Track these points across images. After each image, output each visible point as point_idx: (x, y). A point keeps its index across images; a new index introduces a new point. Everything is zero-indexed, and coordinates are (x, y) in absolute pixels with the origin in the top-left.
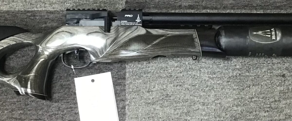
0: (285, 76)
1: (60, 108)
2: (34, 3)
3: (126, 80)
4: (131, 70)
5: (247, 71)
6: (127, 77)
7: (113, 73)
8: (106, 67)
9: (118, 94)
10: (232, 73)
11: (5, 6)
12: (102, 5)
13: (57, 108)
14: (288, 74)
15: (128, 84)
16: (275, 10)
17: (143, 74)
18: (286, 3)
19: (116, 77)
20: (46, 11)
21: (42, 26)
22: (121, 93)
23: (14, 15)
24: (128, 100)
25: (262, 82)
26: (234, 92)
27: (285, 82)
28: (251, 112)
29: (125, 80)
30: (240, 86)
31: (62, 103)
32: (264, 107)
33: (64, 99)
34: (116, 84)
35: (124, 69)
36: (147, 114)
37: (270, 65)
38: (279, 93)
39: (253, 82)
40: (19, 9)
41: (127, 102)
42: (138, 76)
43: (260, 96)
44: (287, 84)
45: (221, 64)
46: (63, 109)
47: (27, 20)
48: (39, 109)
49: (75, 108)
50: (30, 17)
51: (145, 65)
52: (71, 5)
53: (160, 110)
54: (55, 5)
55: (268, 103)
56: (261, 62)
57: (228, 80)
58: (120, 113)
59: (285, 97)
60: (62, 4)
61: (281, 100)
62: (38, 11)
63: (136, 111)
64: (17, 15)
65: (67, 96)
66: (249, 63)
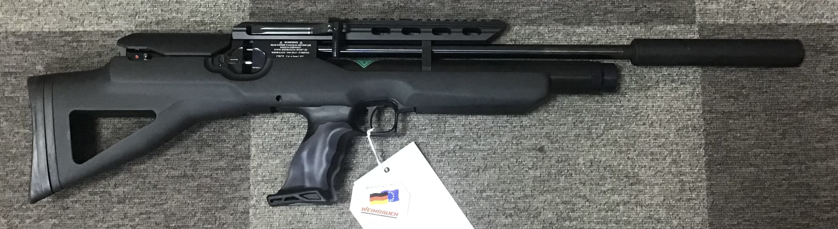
0: (543, 150)
1: (126, 213)
2: (79, 18)
3: (251, 161)
4: (260, 141)
5: (474, 141)
6: (253, 154)
7: (227, 146)
8: (214, 136)
9: (235, 186)
10: (448, 146)
11: (26, 22)
12: (205, 19)
13: (122, 214)
14: (550, 147)
15: (254, 168)
16: (529, 26)
17: (283, 149)
18: (549, 14)
19: (232, 154)
20: (101, 31)
21: (92, 61)
22: (241, 185)
23: (41, 40)
24: (254, 197)
25: (502, 161)
26: (449, 180)
27: (544, 161)
28: (480, 217)
29: (248, 160)
30: (460, 169)
31: (131, 204)
32: (505, 207)
33: (135, 196)
34: (232, 167)
35: (247, 139)
36: (289, 223)
37: (516, 129)
38: (533, 181)
39: (485, 162)
40: (49, 28)
41: (251, 201)
42: (273, 153)
43: (498, 187)
44: (547, 165)
45: (427, 128)
46: (133, 216)
47: (64, 49)
48: (88, 215)
49: (154, 213)
50: (71, 44)
51: (285, 132)
52: (148, 20)
53: (313, 215)
54: (117, 21)
55: (513, 200)
56: (500, 125)
57: (438, 159)
58: (240, 222)
59: (543, 188)
60: (130, 18)
61: (536, 193)
62: (85, 31)
63: (268, 218)
64: (47, 40)
65: (140, 192)
66: (478, 126)
